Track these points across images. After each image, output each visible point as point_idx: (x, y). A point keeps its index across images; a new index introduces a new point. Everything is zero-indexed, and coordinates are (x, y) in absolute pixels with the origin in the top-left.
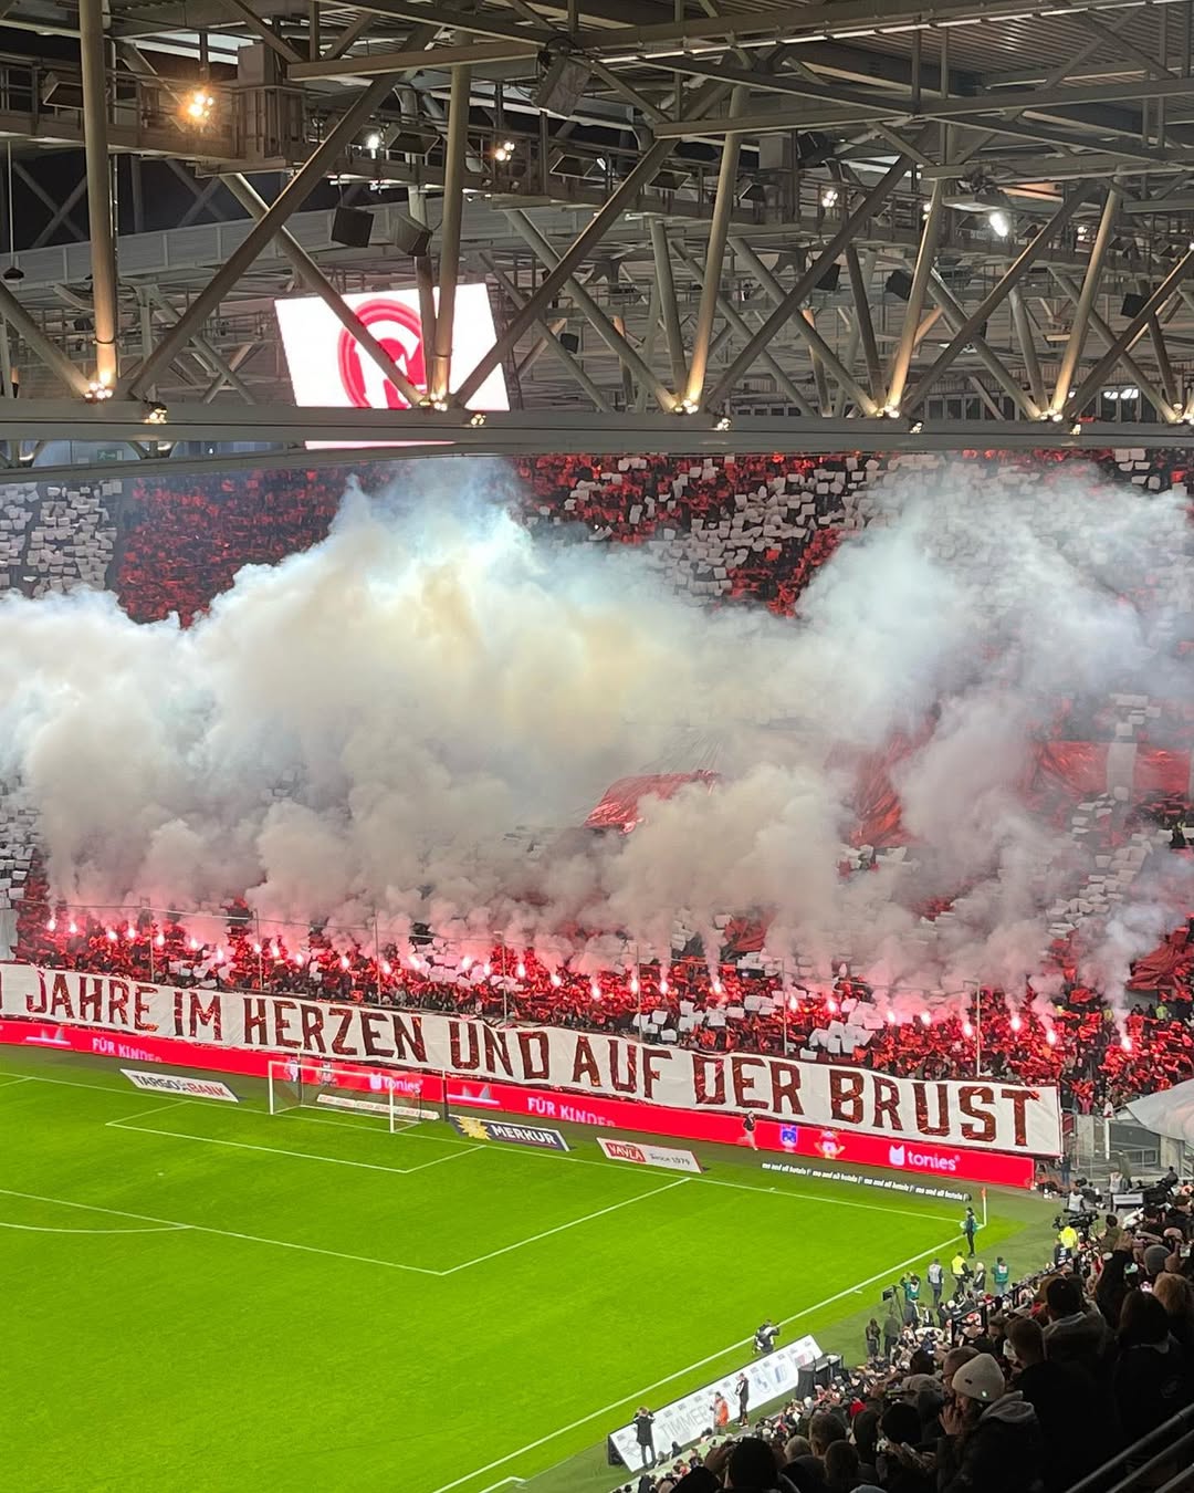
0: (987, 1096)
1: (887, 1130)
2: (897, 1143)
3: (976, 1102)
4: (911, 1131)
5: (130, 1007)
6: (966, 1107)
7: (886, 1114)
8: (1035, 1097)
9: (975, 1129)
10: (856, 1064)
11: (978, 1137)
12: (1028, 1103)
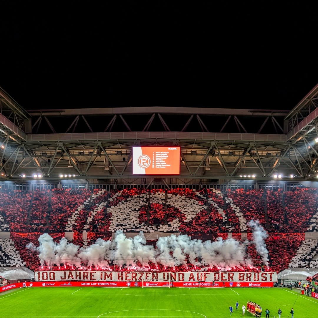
0: (266, 274)
1: (248, 281)
2: (250, 283)
3: (264, 275)
4: (253, 281)
5: (89, 276)
6: (263, 276)
7: (248, 279)
8: (273, 273)
9: (264, 279)
10: (243, 272)
11: (264, 280)
12: (272, 274)
